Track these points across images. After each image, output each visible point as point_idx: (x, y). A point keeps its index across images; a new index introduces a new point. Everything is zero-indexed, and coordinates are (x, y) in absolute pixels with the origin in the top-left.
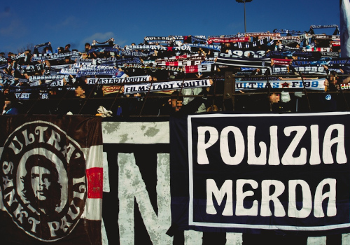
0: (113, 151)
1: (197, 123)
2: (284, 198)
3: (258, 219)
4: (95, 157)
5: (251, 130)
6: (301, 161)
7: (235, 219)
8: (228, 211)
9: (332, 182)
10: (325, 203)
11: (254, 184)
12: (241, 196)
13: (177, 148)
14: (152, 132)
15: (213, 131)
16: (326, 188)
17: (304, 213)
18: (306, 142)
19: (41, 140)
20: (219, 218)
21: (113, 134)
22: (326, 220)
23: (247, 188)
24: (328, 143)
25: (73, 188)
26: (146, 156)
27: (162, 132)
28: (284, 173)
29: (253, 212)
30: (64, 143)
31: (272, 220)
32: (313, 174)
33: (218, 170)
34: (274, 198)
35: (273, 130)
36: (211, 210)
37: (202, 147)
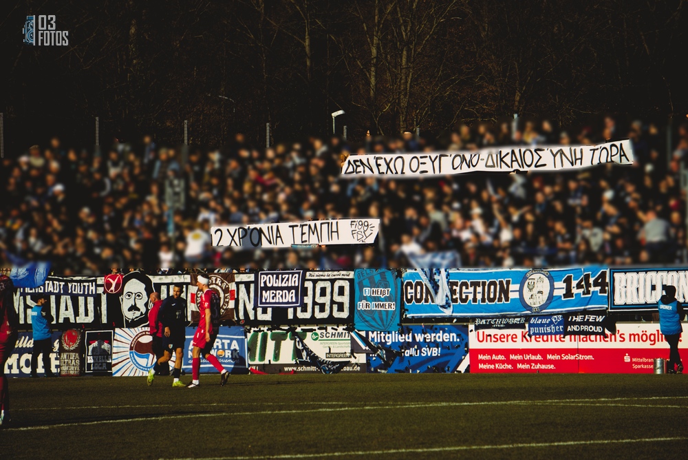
0: (238, 284)
1: (262, 274)
2: (282, 296)
3: (275, 303)
4: (233, 286)
5: (275, 276)
6: (286, 285)
7: (270, 303)
8: (268, 301)
9: (294, 291)
10: (292, 297)
11: (274, 292)
12: (272, 295)
13: (256, 282)
14: (249, 277)
15: (265, 276)
16: (292, 293)
17: (286, 301)
18: (288, 280)
19: (214, 282)
20: (266, 303)
21: (239, 278)
22: (292, 303)
23: (273, 293)
24: (293, 280)
25: (225, 298)
26: (247, 284)
27: (251, 277)
28: (282, 289)
29: (274, 301)
30: (222, 282)
31: (279, 303)
32: (289, 289)
33: (266, 288)
34: (280, 296)
35: (280, 276)
36: (264, 301)
37: (262, 281)
